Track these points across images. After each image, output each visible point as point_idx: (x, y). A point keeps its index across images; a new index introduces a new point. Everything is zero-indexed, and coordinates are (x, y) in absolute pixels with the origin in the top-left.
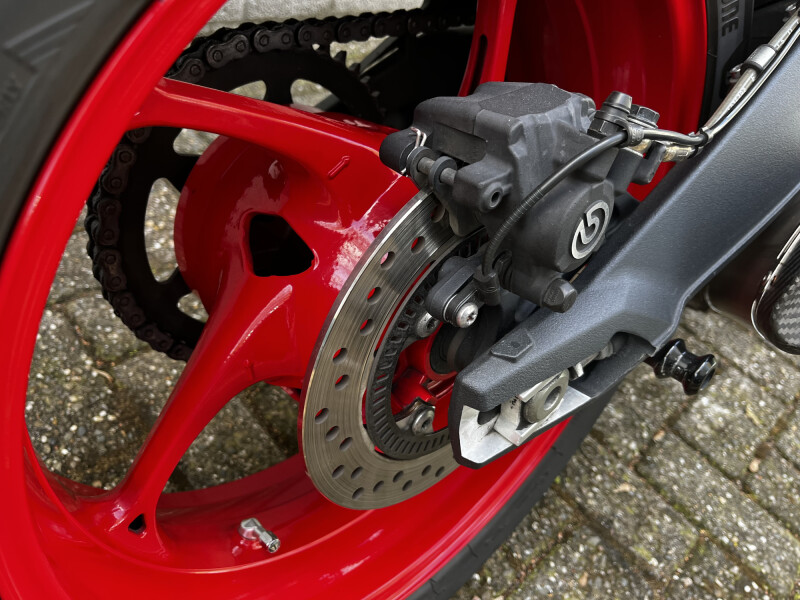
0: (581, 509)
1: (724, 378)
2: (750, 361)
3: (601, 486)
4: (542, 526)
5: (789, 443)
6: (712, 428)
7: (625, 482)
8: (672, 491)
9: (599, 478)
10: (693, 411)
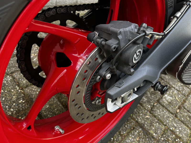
0: (137, 122)
1: (170, 90)
2: (177, 86)
3: (142, 116)
4: (128, 126)
5: (186, 105)
6: (168, 102)
7: (147, 115)
8: (159, 117)
9: (141, 114)
10: (163, 98)
